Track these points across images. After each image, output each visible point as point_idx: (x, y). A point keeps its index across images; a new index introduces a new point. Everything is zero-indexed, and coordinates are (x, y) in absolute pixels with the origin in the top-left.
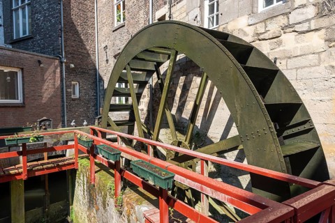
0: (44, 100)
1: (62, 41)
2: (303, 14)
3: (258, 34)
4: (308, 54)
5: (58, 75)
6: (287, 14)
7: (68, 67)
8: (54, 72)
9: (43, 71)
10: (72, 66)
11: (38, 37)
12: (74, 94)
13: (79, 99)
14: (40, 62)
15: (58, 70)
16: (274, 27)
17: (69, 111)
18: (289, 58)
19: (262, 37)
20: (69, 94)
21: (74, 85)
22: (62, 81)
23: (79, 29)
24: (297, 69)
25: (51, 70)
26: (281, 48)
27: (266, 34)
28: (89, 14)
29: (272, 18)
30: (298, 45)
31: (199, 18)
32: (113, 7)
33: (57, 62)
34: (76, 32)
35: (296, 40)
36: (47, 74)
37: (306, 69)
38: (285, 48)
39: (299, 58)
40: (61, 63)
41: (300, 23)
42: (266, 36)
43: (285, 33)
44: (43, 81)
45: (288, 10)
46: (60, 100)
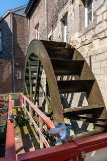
0: (4, 80)
1: (12, 53)
2: (101, 27)
3: (83, 42)
4: (105, 52)
5: (11, 68)
6: (94, 28)
7: (15, 65)
8: (9, 67)
9: (3, 67)
10: (18, 64)
11: (4, 52)
12: (19, 77)
13: (21, 79)
14: (1, 63)
15: (11, 66)
16: (89, 37)
17: (16, 85)
18: (97, 55)
19: (84, 43)
20: (16, 77)
21: (19, 73)
22: (12, 71)
23: (21, 46)
24: (100, 61)
25: (7, 66)
26: (93, 49)
27: (86, 42)
28: (26, 39)
29: (88, 32)
30: (100, 47)
31: (61, 36)
32: (35, 35)
33: (10, 63)
34: (20, 48)
35: (99, 43)
36: (5, 68)
37: (105, 61)
38: (94, 49)
39: (101, 55)
40: (12, 63)
41: (100, 33)
42: (86, 43)
43: (94, 40)
44: (3, 72)
45: (94, 26)
46: (11, 80)
